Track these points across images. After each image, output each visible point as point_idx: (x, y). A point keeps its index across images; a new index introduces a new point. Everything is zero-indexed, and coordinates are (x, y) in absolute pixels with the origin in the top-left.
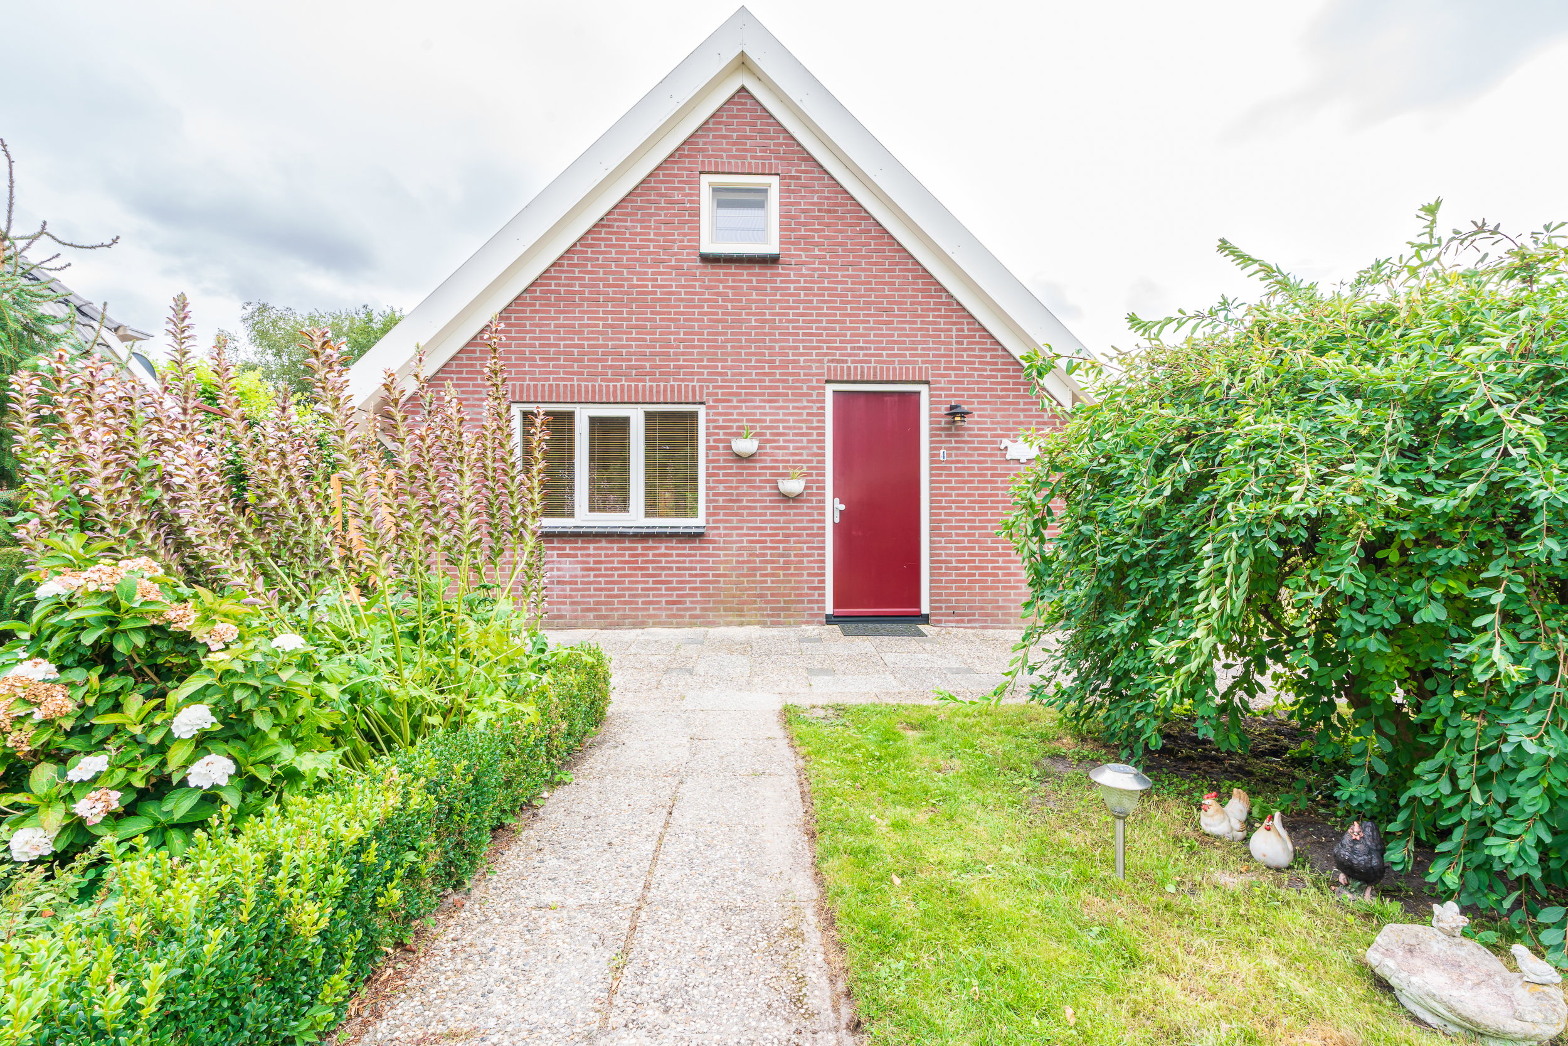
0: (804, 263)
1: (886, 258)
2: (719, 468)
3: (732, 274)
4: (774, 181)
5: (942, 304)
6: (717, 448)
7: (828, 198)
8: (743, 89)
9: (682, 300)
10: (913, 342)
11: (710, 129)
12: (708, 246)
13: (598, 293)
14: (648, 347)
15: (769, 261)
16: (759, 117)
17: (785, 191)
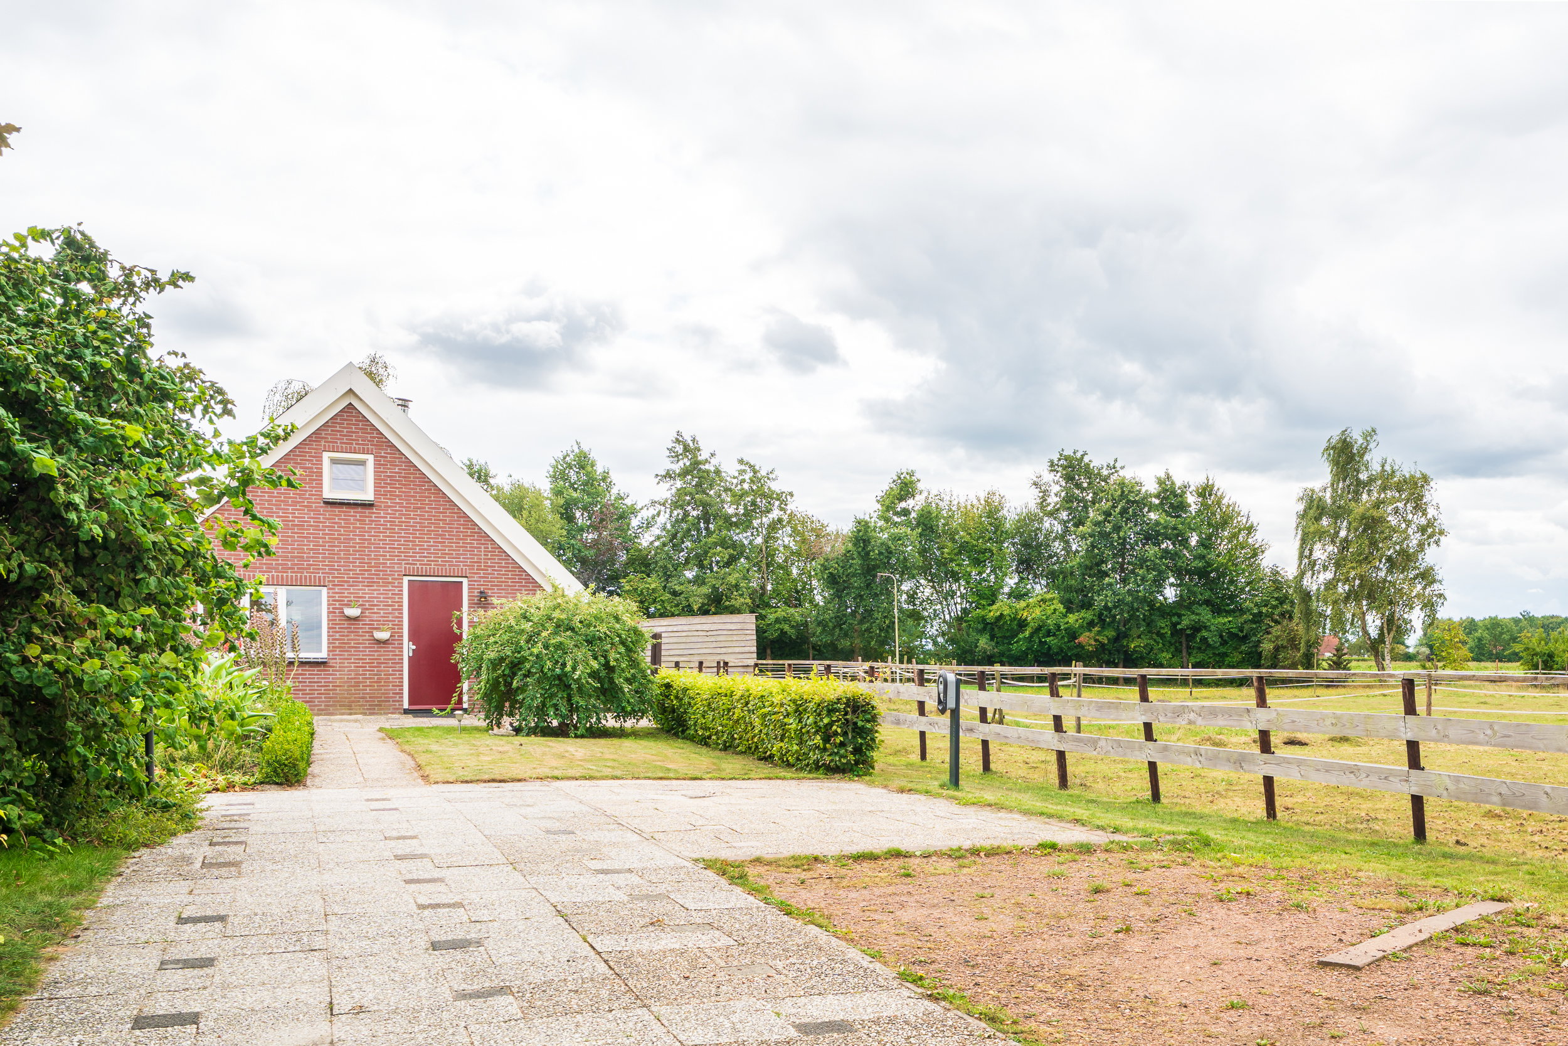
0: (390, 507)
1: (441, 505)
2: (336, 624)
3: (343, 512)
4: (370, 459)
6: (335, 613)
7: (404, 470)
8: (350, 404)
9: (312, 526)
10: (458, 554)
11: (329, 426)
12: (328, 493)
14: (289, 552)
15: (368, 505)
16: (361, 421)
17: (377, 464)
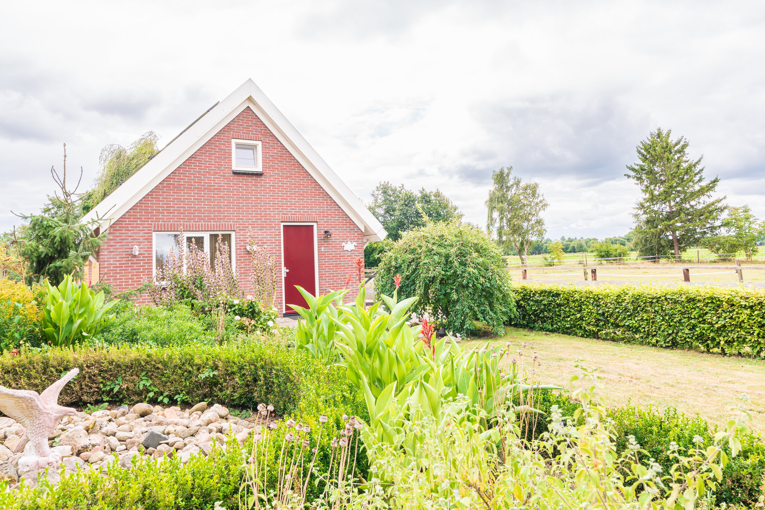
0: (272, 176)
1: (301, 175)
2: (242, 257)
3: (245, 179)
4: (259, 143)
5: (321, 193)
6: (241, 249)
7: (280, 151)
8: (248, 107)
9: (225, 189)
10: (311, 207)
11: (235, 122)
12: (235, 168)
13: (191, 185)
14: (212, 208)
15: (259, 175)
16: (254, 119)
17: (264, 147)
